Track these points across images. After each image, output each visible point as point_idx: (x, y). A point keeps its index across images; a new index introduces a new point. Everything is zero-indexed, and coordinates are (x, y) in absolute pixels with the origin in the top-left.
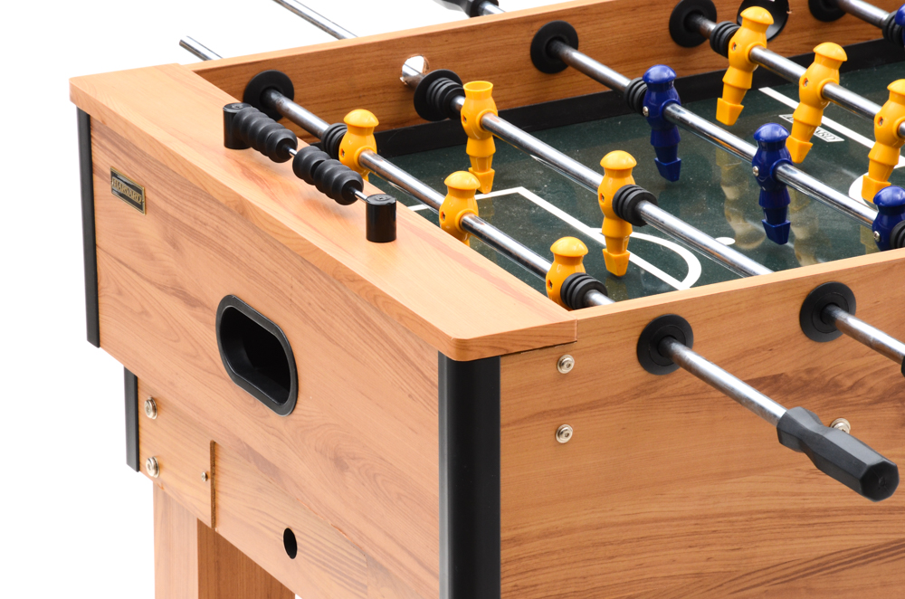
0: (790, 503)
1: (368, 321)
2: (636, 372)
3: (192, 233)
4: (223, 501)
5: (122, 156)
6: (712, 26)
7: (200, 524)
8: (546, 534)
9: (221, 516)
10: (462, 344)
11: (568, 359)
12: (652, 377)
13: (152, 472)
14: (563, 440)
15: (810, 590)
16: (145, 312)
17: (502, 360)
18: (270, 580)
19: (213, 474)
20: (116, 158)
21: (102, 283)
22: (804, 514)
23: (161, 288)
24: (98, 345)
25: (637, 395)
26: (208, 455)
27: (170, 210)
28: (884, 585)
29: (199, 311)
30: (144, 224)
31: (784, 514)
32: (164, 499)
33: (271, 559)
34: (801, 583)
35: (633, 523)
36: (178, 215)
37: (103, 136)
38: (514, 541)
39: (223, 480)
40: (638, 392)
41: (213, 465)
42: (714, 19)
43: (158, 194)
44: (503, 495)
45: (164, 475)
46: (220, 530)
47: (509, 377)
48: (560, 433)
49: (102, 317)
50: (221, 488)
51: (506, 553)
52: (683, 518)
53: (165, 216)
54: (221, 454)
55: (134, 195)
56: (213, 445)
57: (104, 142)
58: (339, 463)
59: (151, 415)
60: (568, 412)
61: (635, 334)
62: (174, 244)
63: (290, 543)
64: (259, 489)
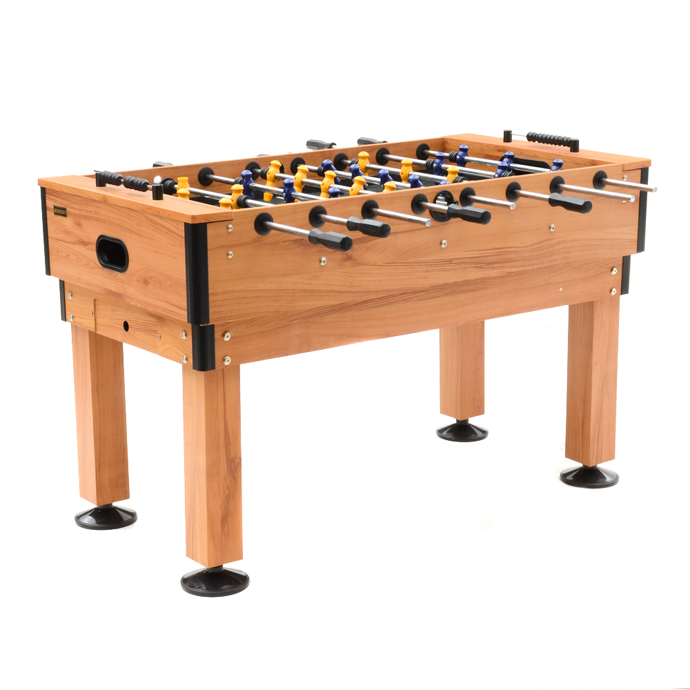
0: (307, 287)
1: (156, 223)
2: (254, 234)
3: (86, 218)
4: (99, 321)
5: (58, 199)
6: (260, 171)
8: (225, 293)
9: (98, 326)
10: (193, 217)
11: (230, 226)
12: (260, 236)
13: (71, 320)
14: (230, 257)
15: (314, 322)
16: (68, 255)
17: (208, 225)
19: (95, 312)
20: (55, 201)
21: (51, 251)
22: (312, 291)
23: (74, 243)
24: (50, 275)
25: (255, 242)
26: (93, 305)
27: (77, 212)
29: (89, 247)
30: (67, 222)
31: (305, 291)
32: (75, 328)
33: (117, 334)
34: (311, 319)
35: (254, 291)
36: (80, 213)
37: (51, 194)
38: (213, 294)
39: (98, 312)
40: (255, 241)
41: (95, 308)
42: (260, 169)
43: (72, 208)
44: (209, 276)
45: (76, 319)
46: (98, 332)
47: (211, 231)
48: (228, 255)
49: (51, 264)
50: (98, 316)
51: (211, 299)
52: (271, 290)
53: (75, 215)
54: (98, 303)
55: (63, 212)
56: (95, 300)
57: (51, 197)
58: (146, 282)
59: (70, 298)
60: (231, 247)
61: (254, 219)
62: (79, 224)
63: (126, 326)
64: (113, 311)
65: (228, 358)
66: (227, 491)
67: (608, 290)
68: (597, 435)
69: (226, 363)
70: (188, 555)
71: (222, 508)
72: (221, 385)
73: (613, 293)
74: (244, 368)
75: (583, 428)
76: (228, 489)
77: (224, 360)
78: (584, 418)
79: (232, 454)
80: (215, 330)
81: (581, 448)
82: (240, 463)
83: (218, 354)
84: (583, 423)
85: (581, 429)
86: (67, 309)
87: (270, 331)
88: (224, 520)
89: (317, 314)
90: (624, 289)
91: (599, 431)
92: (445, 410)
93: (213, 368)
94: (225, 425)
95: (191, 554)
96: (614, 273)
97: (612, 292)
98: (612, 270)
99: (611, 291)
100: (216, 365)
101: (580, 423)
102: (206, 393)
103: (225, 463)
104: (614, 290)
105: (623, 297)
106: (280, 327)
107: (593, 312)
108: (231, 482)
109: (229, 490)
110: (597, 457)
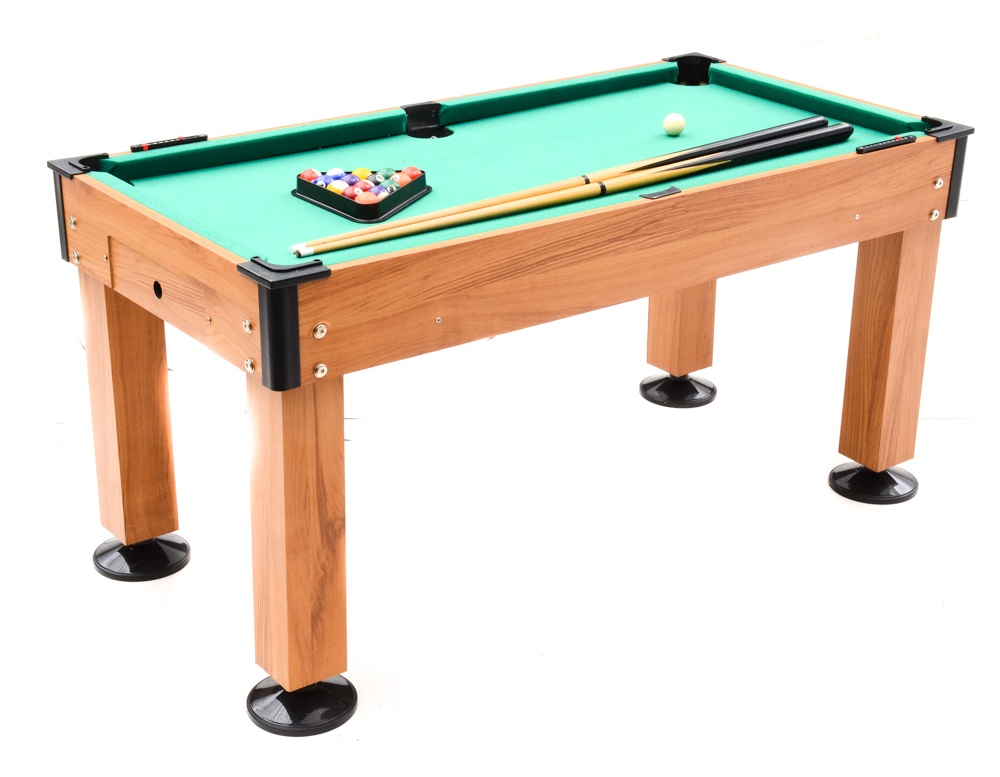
4: (117, 271)
7: (106, 287)
9: (117, 281)
13: (76, 261)
15: (468, 297)
18: (149, 315)
19: (111, 256)
26: (107, 245)
28: (508, 293)
32: (86, 276)
33: (146, 301)
34: (463, 293)
39: (116, 258)
41: (110, 251)
45: (83, 262)
46: (117, 289)
50: (115, 264)
54: (113, 243)
56: (109, 238)
59: (73, 227)
63: (158, 290)
64: (138, 260)
65: (323, 367)
66: (322, 573)
67: (927, 213)
68: (891, 426)
69: (319, 375)
70: (259, 661)
71: (312, 599)
72: (310, 408)
73: (934, 218)
74: (349, 379)
75: (870, 413)
76: (324, 568)
77: (316, 370)
78: (873, 401)
79: (330, 514)
80: (300, 323)
81: (864, 444)
82: (343, 527)
83: (305, 362)
84: (871, 408)
85: (866, 416)
86: (69, 243)
87: (393, 316)
88: (316, 617)
89: (473, 284)
90: (950, 210)
91: (894, 421)
92: (653, 359)
93: (297, 383)
94: (317, 474)
95: (262, 659)
96: (938, 186)
97: (933, 216)
98: (935, 183)
99: (931, 214)
100: (302, 380)
101: (867, 408)
102: (285, 423)
103: (318, 529)
104: (936, 212)
105: (946, 223)
106: (410, 310)
107: (900, 246)
108: (327, 558)
109: (324, 570)
110: (889, 458)
